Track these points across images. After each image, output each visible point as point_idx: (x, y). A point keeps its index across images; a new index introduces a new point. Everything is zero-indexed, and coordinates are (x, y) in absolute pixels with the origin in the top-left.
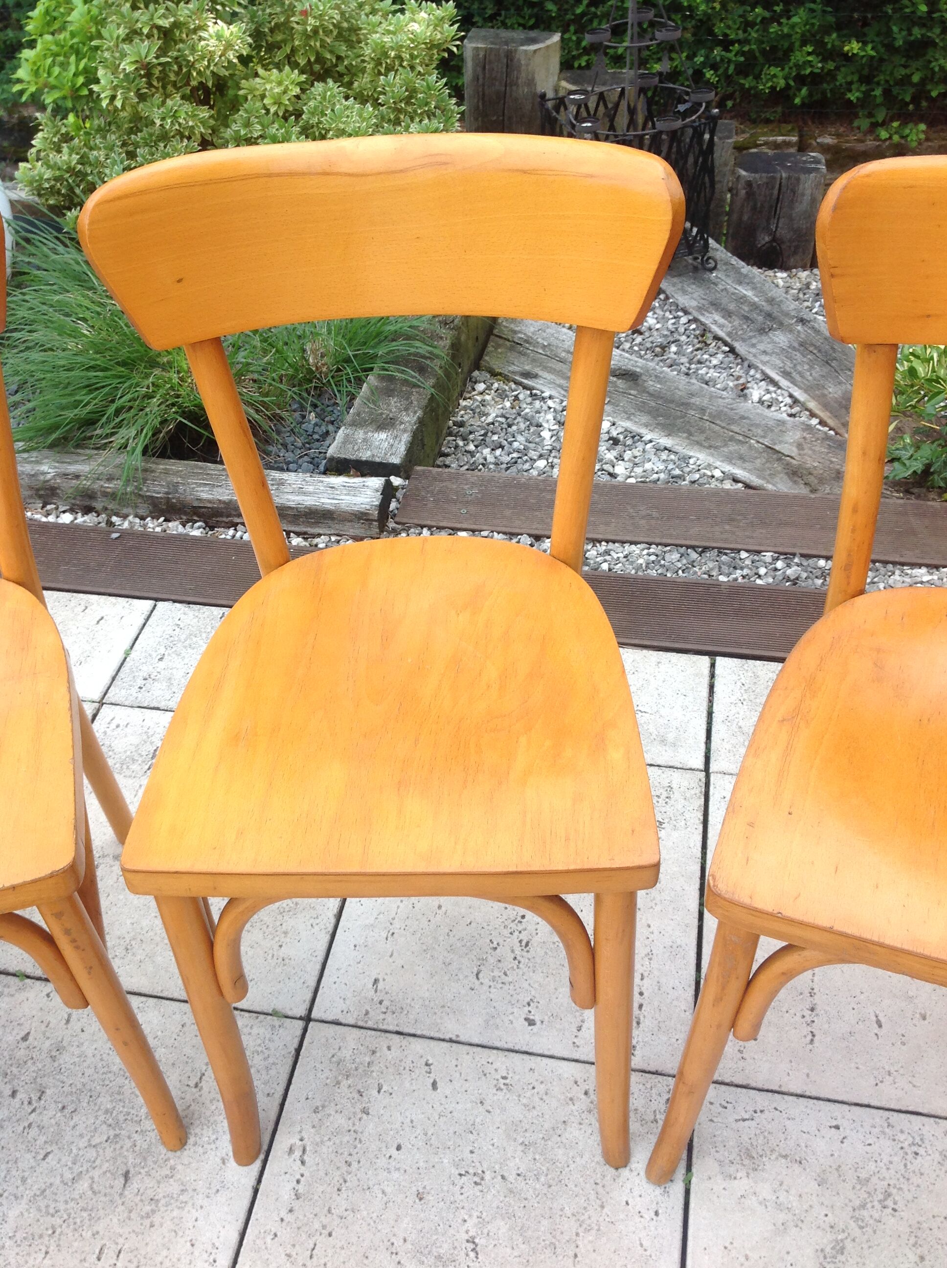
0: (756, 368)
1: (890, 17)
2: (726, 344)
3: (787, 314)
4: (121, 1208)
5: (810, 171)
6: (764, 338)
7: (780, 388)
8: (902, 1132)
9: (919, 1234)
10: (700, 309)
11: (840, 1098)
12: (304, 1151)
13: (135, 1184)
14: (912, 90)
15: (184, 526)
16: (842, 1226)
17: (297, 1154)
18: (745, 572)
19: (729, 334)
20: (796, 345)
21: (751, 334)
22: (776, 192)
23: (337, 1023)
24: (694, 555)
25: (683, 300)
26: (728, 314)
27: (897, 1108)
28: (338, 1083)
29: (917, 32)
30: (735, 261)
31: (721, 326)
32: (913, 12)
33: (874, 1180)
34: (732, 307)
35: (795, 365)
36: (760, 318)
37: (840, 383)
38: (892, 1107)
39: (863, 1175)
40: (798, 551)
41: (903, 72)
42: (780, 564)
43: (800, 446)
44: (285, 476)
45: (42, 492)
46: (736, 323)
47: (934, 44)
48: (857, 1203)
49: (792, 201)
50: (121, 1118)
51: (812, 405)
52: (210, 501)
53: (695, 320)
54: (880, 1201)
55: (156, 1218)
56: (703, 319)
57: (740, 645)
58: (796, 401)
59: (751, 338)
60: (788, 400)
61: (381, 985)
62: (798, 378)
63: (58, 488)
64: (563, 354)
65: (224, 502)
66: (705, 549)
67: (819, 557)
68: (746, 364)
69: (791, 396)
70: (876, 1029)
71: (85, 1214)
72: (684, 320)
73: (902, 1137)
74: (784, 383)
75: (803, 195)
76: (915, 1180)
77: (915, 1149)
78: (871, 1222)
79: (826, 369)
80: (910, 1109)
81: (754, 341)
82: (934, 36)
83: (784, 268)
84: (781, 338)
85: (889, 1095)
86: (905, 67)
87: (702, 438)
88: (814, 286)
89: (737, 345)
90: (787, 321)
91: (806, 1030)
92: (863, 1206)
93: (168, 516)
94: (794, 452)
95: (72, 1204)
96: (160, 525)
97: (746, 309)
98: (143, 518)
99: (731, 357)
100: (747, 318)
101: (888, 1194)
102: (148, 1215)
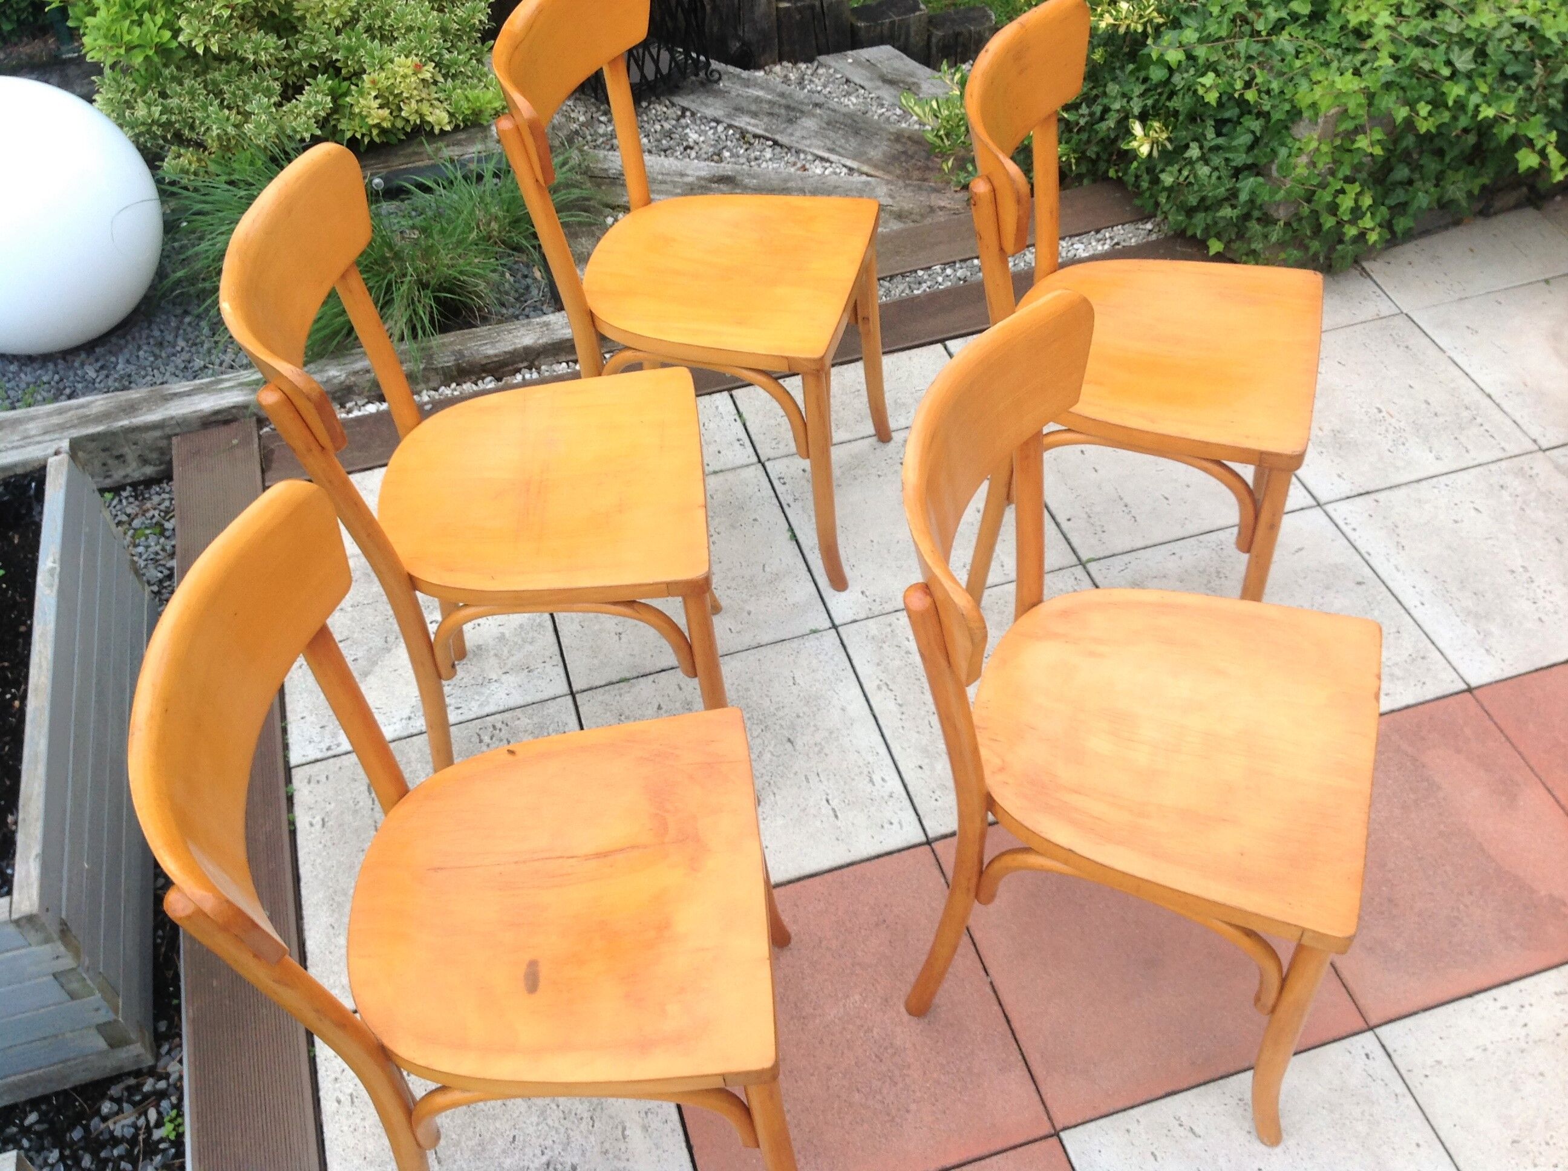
0: (804, 152)
2: (768, 139)
3: (802, 103)
4: (800, 756)
6: (795, 126)
7: (832, 163)
10: (729, 116)
11: (1170, 540)
12: (887, 685)
13: (799, 743)
15: (476, 385)
17: (884, 688)
18: (929, 283)
19: (766, 130)
20: (824, 125)
21: (784, 126)
22: (736, 1)
23: (855, 621)
24: (886, 284)
25: (710, 112)
26: (755, 115)
28: (881, 647)
30: (731, 69)
31: (755, 126)
34: (753, 107)
35: (834, 142)
36: (783, 111)
37: (876, 146)
39: (1201, 569)
40: (956, 258)
42: (949, 271)
43: (892, 197)
44: (545, 318)
45: (339, 394)
46: (766, 119)
49: (752, 6)
50: (761, 717)
51: (865, 168)
52: (496, 356)
53: (730, 126)
55: (826, 750)
56: (736, 124)
57: (955, 329)
58: (851, 169)
59: (785, 129)
60: (845, 170)
61: (867, 593)
62: (840, 150)
63: (355, 385)
64: (660, 177)
65: (509, 352)
66: (892, 277)
67: (972, 258)
68: (793, 151)
69: (844, 166)
70: (1166, 501)
71: (781, 768)
72: (720, 128)
74: (833, 157)
79: (859, 139)
81: (789, 131)
83: (759, 67)
84: (809, 123)
85: (1192, 529)
88: (792, 76)
89: (778, 137)
90: (805, 108)
91: (1129, 517)
93: (459, 380)
94: (890, 201)
95: (768, 768)
96: (455, 390)
97: (767, 106)
98: (436, 390)
99: (778, 149)
100: (771, 114)
101: (1218, 572)
102: (820, 752)
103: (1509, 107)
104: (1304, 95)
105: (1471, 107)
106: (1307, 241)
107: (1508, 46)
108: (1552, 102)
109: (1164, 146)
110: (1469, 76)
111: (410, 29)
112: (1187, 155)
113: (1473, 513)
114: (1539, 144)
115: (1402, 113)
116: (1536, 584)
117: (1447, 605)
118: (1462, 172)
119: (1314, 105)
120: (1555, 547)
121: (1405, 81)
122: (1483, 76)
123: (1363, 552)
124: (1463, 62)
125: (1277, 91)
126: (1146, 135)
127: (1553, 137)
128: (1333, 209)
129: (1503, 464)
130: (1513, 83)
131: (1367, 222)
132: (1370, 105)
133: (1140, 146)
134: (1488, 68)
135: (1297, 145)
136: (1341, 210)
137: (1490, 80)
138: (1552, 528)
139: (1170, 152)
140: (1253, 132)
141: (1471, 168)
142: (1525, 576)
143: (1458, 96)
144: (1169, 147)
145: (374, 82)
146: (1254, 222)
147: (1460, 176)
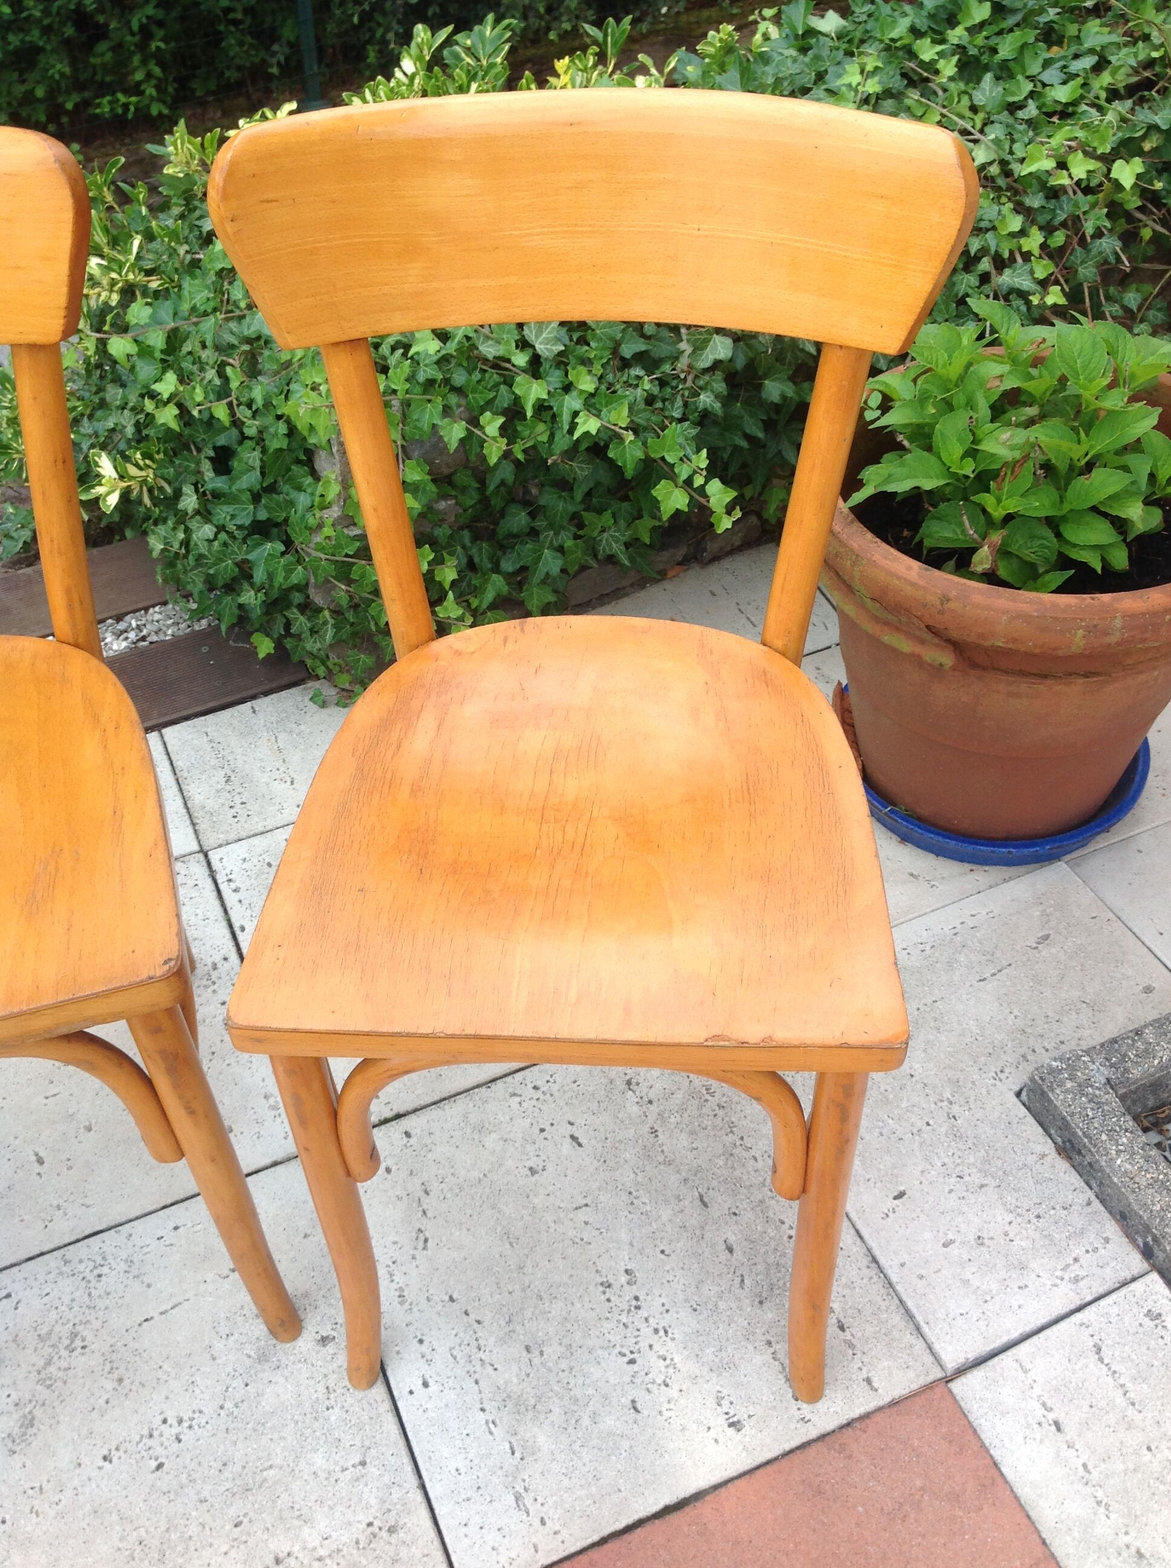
8: (81, 1261)
9: (114, 1357)
11: (8, 1263)
16: (28, 1397)
27: (73, 1239)
29: (14, 39)
33: (57, 1328)
38: (67, 1241)
39: (44, 1331)
47: (40, 50)
48: (42, 1362)
54: (66, 1348)
70: (37, 1168)
73: (81, 1267)
76: (101, 1304)
77: (97, 1272)
78: (60, 1374)
80: (87, 1233)
82: (35, 39)
85: (64, 1229)
92: (49, 1363)
101: (74, 1335)
103: (620, 416)
105: (566, 418)
108: (706, 399)
110: (559, 363)
112: (180, 506)
113: (567, 1145)
114: (683, 472)
115: (455, 432)
116: (643, 1313)
117: (469, 1383)
118: (609, 514)
121: (459, 378)
122: (586, 362)
124: (547, 341)
126: (121, 474)
127: (702, 460)
130: (638, 371)
132: (402, 421)
133: (108, 494)
134: (592, 350)
135: (318, 489)
137: (598, 369)
138: (698, 1170)
139: (170, 498)
141: (625, 505)
142: (629, 1292)
143: (542, 399)
144: (169, 490)
146: (295, 610)
147: (607, 518)
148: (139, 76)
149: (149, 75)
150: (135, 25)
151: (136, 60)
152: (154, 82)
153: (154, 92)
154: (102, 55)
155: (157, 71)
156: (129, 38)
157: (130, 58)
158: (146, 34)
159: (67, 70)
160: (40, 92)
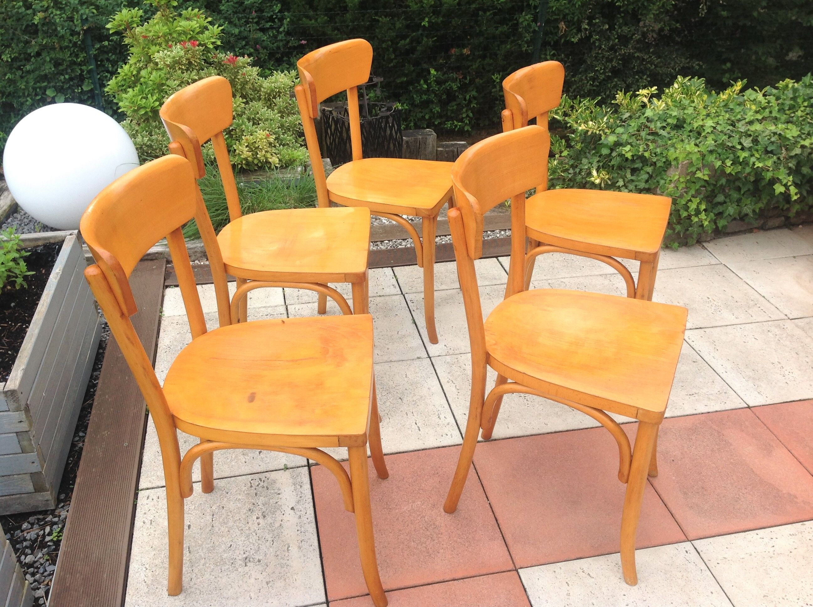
1: (411, 91)
4: (405, 405)
5: (430, 135)
13: (405, 400)
14: (426, 123)
17: (451, 382)
22: (418, 144)
23: (440, 356)
28: (451, 367)
29: (425, 97)
32: (421, 89)
41: (421, 115)
42: (502, 233)
47: (432, 102)
49: (425, 148)
55: (418, 404)
57: (503, 253)
61: (447, 346)
75: (429, 144)
86: (422, 112)
87: (444, 215)
95: (388, 408)
102: (415, 404)
103: (769, 163)
104: (672, 154)
105: (751, 163)
106: (674, 226)
107: (768, 139)
108: (791, 165)
109: (607, 182)
110: (750, 149)
111: (267, 120)
112: (617, 185)
113: (753, 340)
114: (784, 182)
115: (718, 164)
116: (785, 369)
117: (739, 374)
118: (750, 199)
119: (676, 159)
120: (795, 356)
121: (720, 151)
122: (757, 151)
123: (697, 350)
124: (747, 143)
125: (659, 153)
126: (599, 176)
127: (791, 178)
128: (686, 208)
129: (770, 323)
130: (771, 155)
131: (703, 216)
132: (703, 160)
133: (595, 180)
134: (759, 147)
135: (669, 179)
136: (691, 209)
137: (760, 152)
138: (794, 348)
139: (610, 185)
140: (648, 173)
141: (754, 198)
142: (780, 366)
143: (745, 157)
144: (609, 183)
145: (247, 140)
147: (748, 202)
148: (464, 115)
149: (468, 116)
150: (468, 97)
151: (464, 110)
152: (468, 118)
153: (468, 122)
154: (453, 106)
155: (471, 115)
156: (464, 102)
157: (462, 109)
158: (470, 102)
159: (439, 110)
160: (427, 117)
